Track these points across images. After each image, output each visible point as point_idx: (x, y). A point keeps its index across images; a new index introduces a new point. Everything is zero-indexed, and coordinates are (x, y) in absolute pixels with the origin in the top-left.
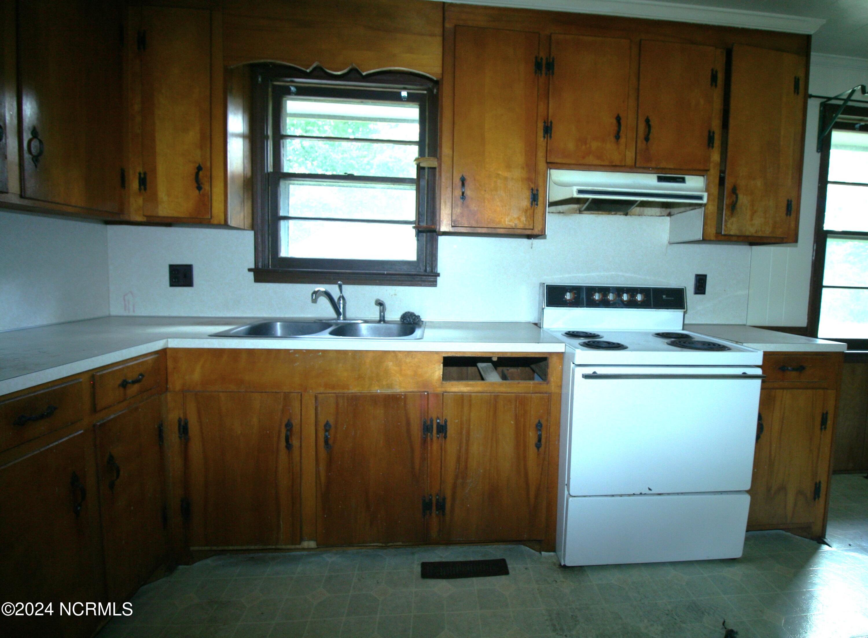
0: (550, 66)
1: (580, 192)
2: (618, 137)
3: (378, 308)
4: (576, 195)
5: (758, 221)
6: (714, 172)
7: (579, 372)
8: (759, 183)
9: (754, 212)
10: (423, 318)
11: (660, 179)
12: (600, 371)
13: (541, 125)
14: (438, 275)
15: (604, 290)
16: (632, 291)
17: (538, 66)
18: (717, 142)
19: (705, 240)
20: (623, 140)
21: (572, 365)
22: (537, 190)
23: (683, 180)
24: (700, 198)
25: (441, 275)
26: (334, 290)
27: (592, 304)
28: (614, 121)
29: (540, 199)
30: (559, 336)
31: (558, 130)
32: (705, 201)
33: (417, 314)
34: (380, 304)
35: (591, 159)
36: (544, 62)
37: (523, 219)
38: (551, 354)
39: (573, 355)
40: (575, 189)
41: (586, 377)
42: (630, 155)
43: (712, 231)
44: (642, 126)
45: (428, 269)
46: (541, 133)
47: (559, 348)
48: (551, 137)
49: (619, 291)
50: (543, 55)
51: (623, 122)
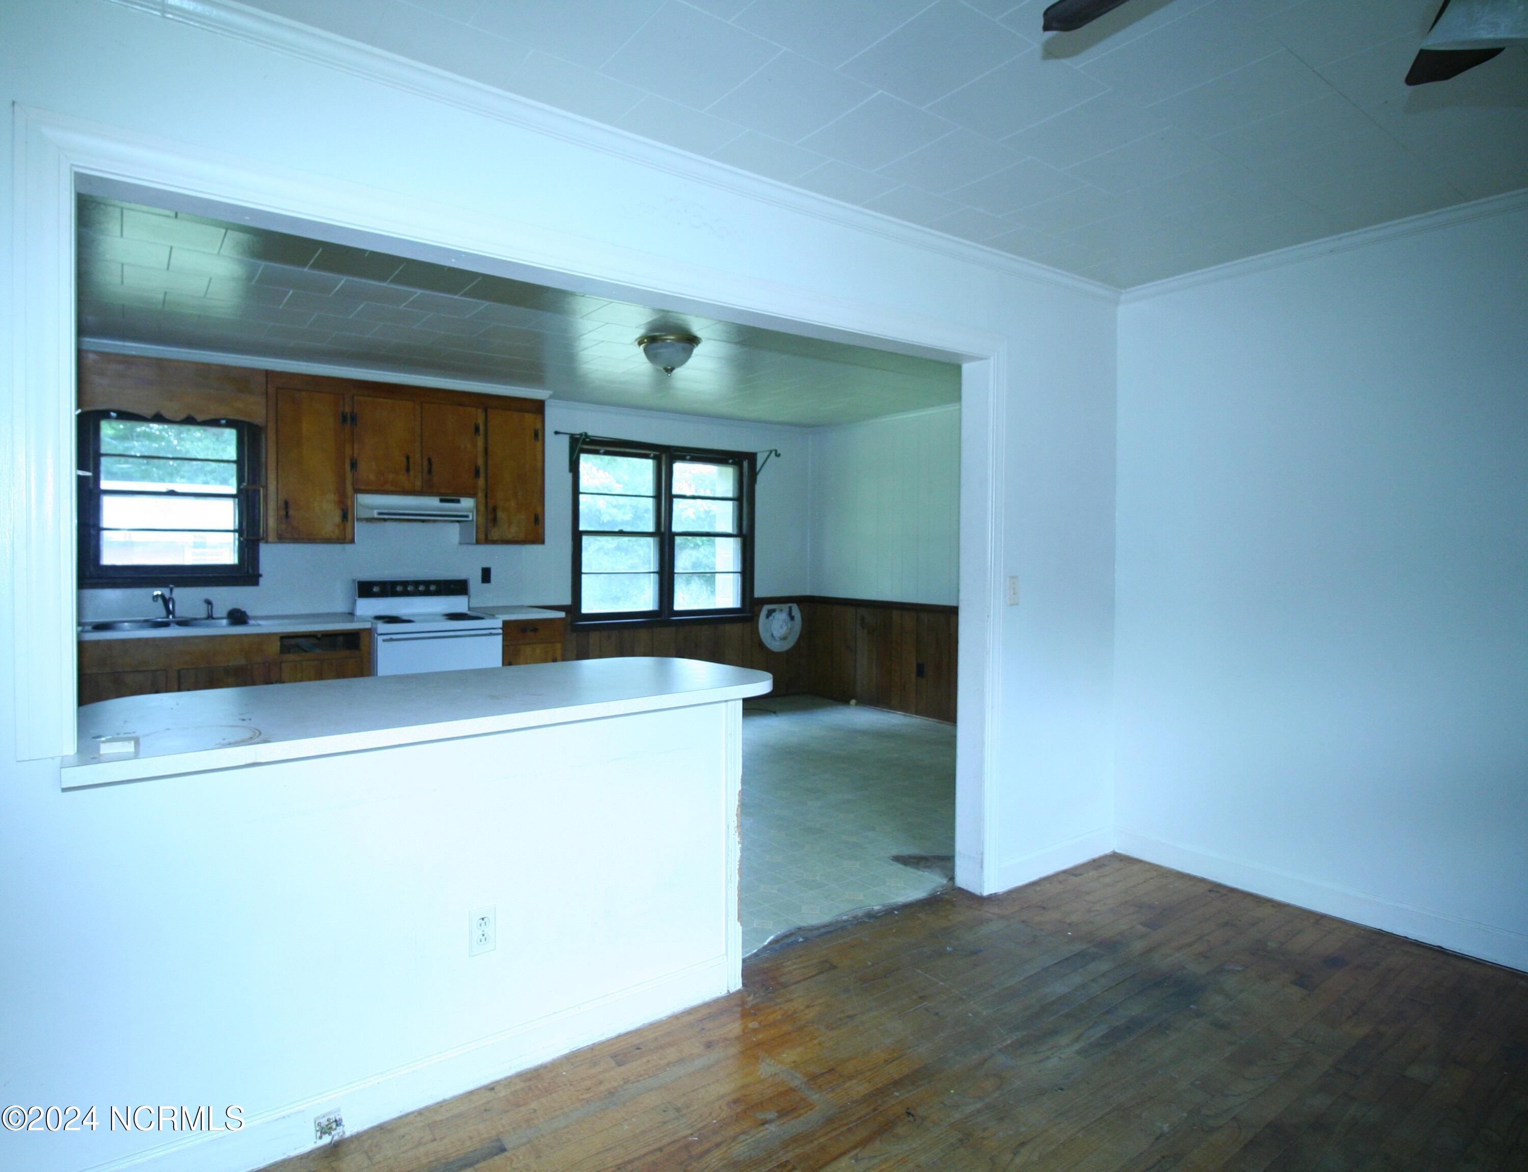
0: (354, 419)
1: (380, 514)
2: (408, 470)
3: (205, 605)
4: (376, 516)
5: (514, 529)
6: (481, 495)
7: (380, 638)
8: (513, 503)
9: (510, 523)
10: (249, 613)
11: (442, 501)
12: (394, 637)
13: (348, 461)
14: (261, 576)
15: (405, 583)
16: (427, 583)
17: (344, 419)
18: (482, 475)
19: (478, 542)
20: (412, 473)
21: (376, 635)
22: (347, 510)
23: (458, 501)
24: (467, 516)
25: (264, 575)
26: (166, 592)
27: (395, 594)
28: (404, 459)
29: (350, 517)
30: (369, 619)
31: (363, 466)
32: (470, 518)
33: (243, 609)
34: (209, 602)
35: (388, 487)
36: (349, 416)
37: (337, 531)
38: (361, 630)
39: (376, 629)
40: (376, 512)
41: (384, 641)
42: (418, 483)
43: (482, 537)
44: (426, 463)
45: (250, 571)
46: (348, 467)
47: (368, 625)
48: (356, 471)
49: (417, 583)
50: (348, 410)
51: (411, 461)
